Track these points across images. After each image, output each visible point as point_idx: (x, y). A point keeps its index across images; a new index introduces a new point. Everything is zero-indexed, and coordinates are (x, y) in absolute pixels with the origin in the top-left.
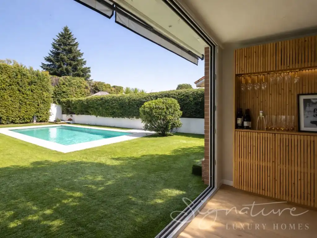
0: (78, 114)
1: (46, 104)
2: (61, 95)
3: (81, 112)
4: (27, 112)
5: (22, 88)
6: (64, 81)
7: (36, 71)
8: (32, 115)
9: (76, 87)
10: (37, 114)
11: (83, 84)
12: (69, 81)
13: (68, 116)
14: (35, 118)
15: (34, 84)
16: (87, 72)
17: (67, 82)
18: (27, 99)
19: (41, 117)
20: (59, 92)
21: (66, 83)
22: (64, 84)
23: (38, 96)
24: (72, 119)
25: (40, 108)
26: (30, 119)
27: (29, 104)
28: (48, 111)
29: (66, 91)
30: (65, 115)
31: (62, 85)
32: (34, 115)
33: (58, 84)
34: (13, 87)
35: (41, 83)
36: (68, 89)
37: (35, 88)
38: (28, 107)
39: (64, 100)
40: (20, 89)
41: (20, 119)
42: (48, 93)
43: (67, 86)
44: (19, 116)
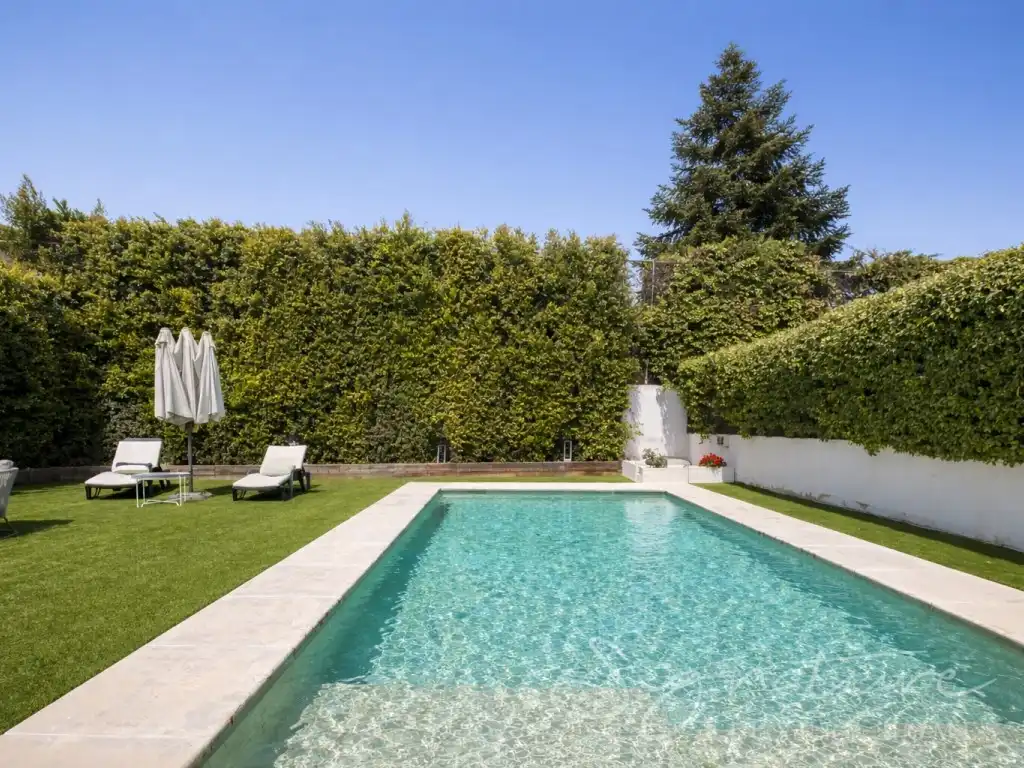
0: (753, 432)
1: (610, 384)
2: (681, 341)
3: (770, 425)
4: (533, 420)
5: (514, 322)
6: (696, 272)
7: (565, 239)
8: (553, 435)
9: (759, 292)
10: (574, 432)
11: (801, 271)
12: (721, 267)
13: (706, 441)
14: (568, 445)
15: (558, 296)
16: (828, 217)
17: (710, 273)
18: (531, 366)
19: (587, 443)
20: (672, 326)
21: (705, 277)
22: (695, 286)
23: (573, 349)
24: (725, 460)
25: (583, 405)
26: (544, 449)
27: (537, 387)
28: (618, 419)
29: (706, 319)
30: (696, 437)
31: (689, 291)
32: (560, 434)
33: (670, 291)
34: (478, 318)
35: (584, 287)
36: (717, 311)
37: (563, 316)
38: (537, 400)
39: (694, 363)
40: (506, 324)
41: (512, 449)
42: (613, 334)
43: (711, 293)
44: (506, 439)
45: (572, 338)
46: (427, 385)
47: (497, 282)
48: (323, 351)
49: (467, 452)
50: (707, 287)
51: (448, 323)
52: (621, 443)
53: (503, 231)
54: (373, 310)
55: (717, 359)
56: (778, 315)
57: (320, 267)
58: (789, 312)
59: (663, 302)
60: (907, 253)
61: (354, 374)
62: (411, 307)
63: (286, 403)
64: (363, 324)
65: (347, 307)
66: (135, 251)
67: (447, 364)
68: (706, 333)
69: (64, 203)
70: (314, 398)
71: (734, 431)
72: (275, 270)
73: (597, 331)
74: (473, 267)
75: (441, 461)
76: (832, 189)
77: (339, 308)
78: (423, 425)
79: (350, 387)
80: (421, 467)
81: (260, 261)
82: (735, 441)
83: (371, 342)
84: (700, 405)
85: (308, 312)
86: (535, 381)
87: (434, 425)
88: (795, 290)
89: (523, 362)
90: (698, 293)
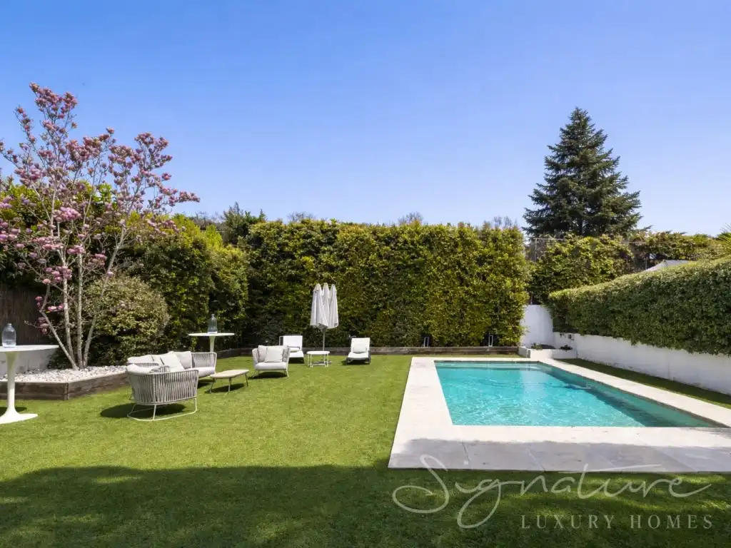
1: (514, 306)
2: (550, 282)
3: (593, 329)
4: (474, 325)
5: (467, 274)
6: (558, 245)
8: (484, 332)
9: (591, 255)
10: (494, 331)
12: (571, 243)
13: (563, 336)
14: (491, 338)
15: (488, 260)
16: (630, 207)
17: (566, 246)
18: (475, 296)
19: (501, 336)
20: (545, 274)
21: (563, 248)
22: (559, 253)
23: (496, 287)
24: (572, 346)
25: (500, 317)
26: (479, 340)
27: (478, 307)
28: (517, 324)
29: (563, 270)
30: (557, 334)
31: (554, 255)
32: (487, 332)
33: (544, 255)
34: (449, 272)
35: (502, 256)
36: (569, 266)
37: (491, 270)
38: (477, 314)
39: (557, 294)
40: (463, 275)
41: (463, 340)
42: (516, 279)
43: (565, 256)
44: (460, 334)
45: (496, 282)
46: (422, 306)
47: (459, 253)
48: (373, 289)
49: (441, 342)
50: (563, 254)
51: (434, 274)
52: (519, 337)
53: (461, 225)
54: (398, 267)
55: (568, 293)
56: (601, 268)
57: (374, 246)
58: (606, 266)
59: (541, 261)
60: (668, 232)
61: (387, 300)
62: (417, 267)
63: (352, 316)
64: (393, 275)
65: (385, 266)
66: (285, 239)
67: (433, 295)
68: (563, 277)
69: (249, 213)
70: (366, 312)
71: (576, 331)
72: (353, 249)
73: (508, 278)
74: (449, 246)
75: (426, 346)
76: (631, 192)
77: (383, 267)
78: (419, 327)
79: (385, 307)
80: (417, 349)
81: (347, 244)
82: (577, 336)
83: (396, 284)
84: (559, 317)
85: (368, 269)
86: (476, 304)
87: (425, 327)
88: (609, 254)
89: (471, 294)
90: (558, 256)
